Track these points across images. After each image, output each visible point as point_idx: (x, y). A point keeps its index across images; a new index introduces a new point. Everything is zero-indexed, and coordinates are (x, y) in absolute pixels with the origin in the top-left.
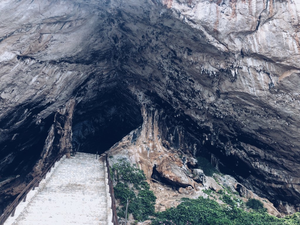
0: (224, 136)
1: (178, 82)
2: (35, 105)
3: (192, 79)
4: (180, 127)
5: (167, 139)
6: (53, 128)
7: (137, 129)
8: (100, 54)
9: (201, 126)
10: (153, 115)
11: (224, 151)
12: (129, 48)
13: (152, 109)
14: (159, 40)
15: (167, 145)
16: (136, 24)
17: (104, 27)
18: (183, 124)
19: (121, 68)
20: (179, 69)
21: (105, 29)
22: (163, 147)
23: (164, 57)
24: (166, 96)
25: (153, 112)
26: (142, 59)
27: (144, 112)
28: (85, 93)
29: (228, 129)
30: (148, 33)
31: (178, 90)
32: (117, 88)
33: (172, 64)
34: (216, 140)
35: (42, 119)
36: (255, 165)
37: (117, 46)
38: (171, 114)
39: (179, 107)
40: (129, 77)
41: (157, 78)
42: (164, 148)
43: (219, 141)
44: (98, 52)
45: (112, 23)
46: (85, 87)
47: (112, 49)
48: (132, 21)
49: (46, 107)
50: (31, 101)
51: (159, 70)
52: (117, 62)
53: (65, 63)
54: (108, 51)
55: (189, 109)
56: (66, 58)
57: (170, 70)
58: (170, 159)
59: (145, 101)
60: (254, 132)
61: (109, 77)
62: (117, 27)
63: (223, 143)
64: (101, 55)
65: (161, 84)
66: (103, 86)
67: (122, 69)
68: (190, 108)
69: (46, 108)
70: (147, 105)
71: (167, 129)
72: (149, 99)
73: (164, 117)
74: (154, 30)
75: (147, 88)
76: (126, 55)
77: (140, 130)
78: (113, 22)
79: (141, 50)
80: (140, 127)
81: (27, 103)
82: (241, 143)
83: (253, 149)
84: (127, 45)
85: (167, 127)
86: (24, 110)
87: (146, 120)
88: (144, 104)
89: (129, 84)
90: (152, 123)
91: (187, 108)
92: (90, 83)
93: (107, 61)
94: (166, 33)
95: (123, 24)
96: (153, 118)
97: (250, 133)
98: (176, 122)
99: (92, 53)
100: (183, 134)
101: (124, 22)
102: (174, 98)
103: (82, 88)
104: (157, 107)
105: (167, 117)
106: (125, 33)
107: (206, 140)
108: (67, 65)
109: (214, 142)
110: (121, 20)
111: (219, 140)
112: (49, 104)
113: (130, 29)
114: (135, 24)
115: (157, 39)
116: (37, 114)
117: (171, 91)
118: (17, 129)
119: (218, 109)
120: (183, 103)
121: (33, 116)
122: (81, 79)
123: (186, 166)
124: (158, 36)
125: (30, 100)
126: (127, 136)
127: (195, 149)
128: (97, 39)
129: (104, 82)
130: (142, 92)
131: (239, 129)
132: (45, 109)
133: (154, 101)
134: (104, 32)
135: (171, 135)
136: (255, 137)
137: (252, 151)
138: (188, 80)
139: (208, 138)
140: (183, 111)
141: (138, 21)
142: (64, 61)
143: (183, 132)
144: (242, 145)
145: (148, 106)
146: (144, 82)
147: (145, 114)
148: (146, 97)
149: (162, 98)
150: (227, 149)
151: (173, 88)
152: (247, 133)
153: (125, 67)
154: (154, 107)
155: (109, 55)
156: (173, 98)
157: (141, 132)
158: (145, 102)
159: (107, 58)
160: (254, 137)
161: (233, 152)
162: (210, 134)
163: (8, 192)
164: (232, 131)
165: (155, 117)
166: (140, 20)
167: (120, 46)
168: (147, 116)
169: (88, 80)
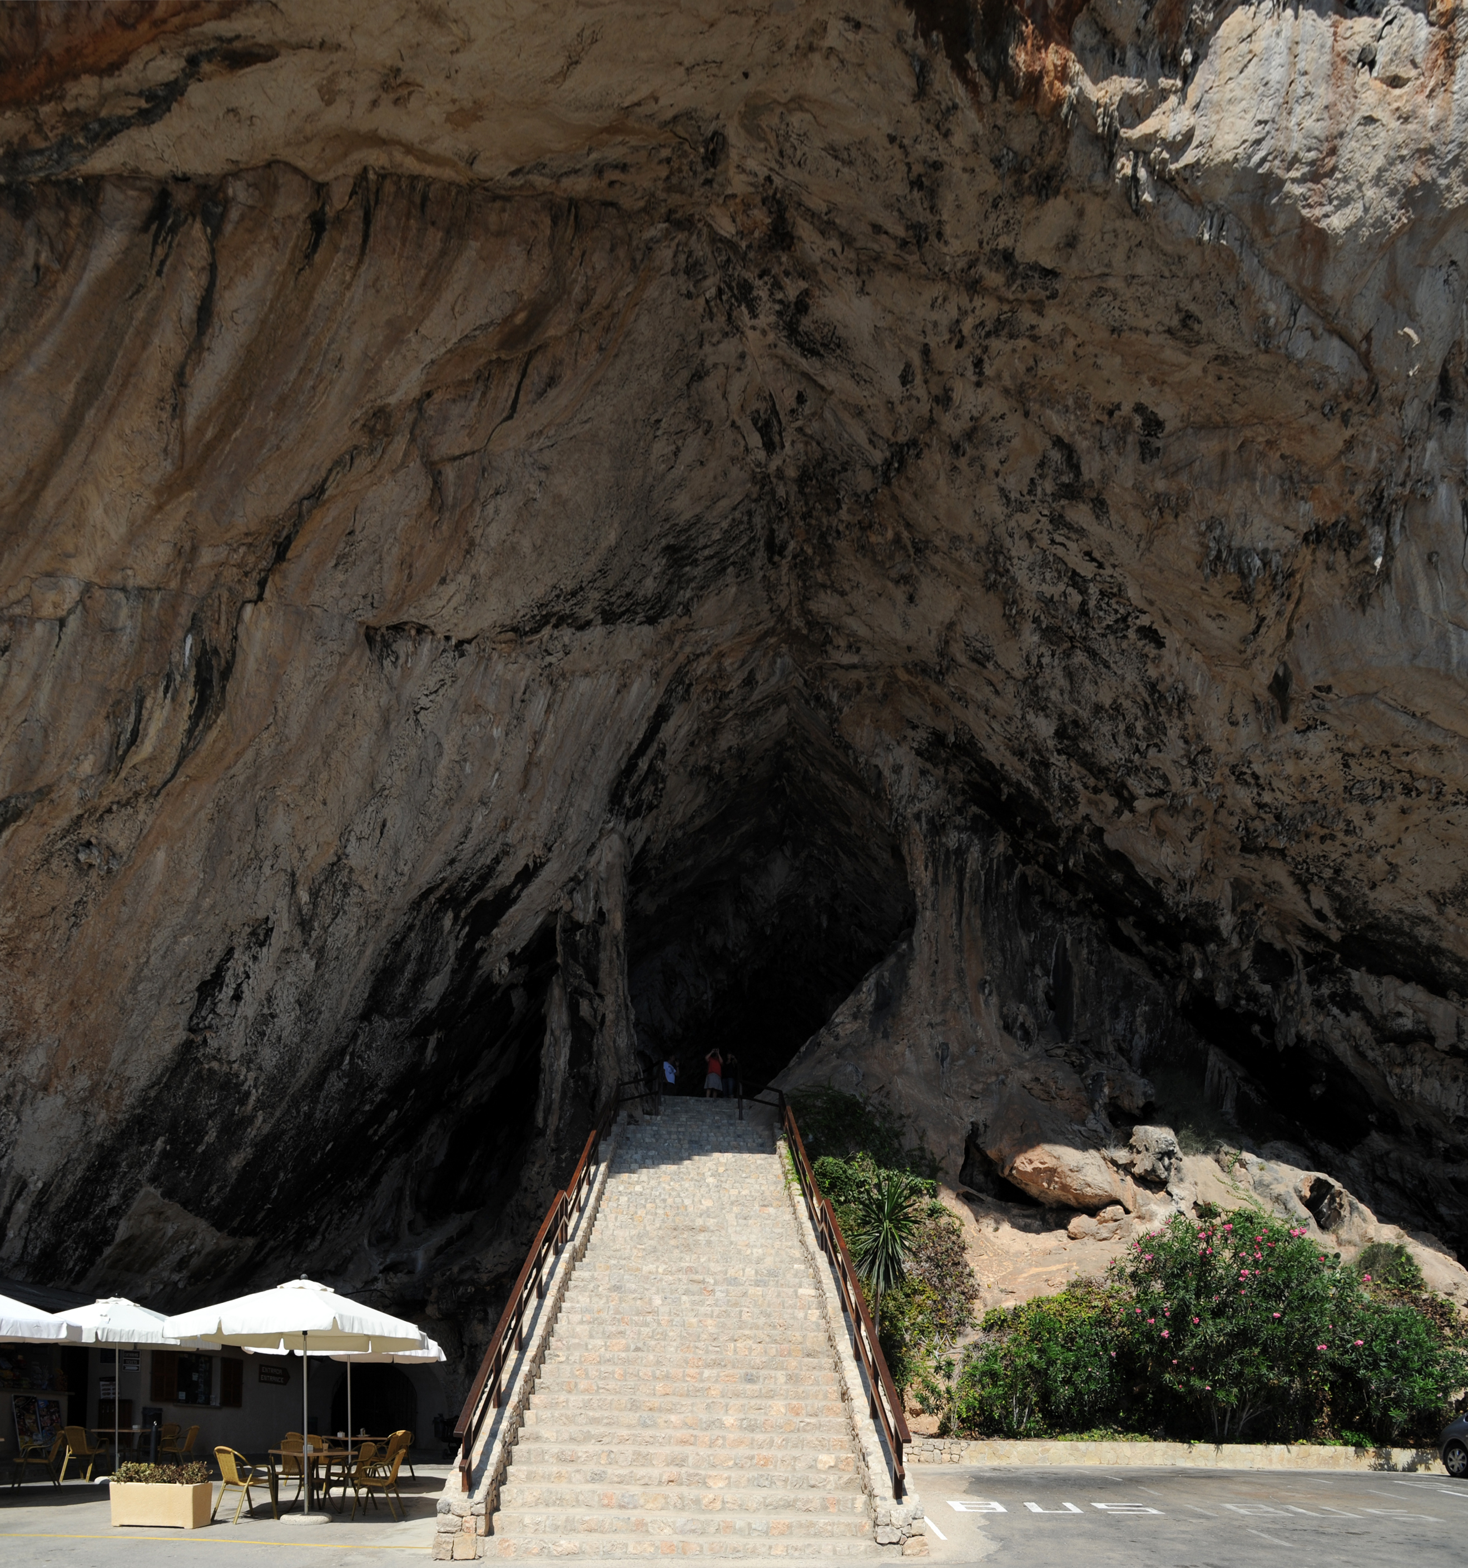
0: (1279, 946)
1: (1080, 657)
2: (476, 889)
3: (1155, 626)
4: (1080, 926)
5: (1022, 996)
6: (556, 992)
7: (892, 960)
8: (702, 541)
9: (1177, 904)
10: (961, 872)
11: (1269, 1025)
12: (834, 473)
13: (952, 839)
14: (989, 378)
15: (1022, 1024)
16: (869, 288)
17: (707, 348)
18: (1095, 907)
19: (805, 612)
20: (1087, 570)
21: (715, 366)
22: (1005, 1034)
23: (1013, 496)
24: (1021, 754)
25: (960, 852)
26: (905, 534)
27: (920, 864)
28: (658, 793)
29: (1302, 906)
30: (933, 341)
31: (1079, 703)
32: (790, 741)
33: (1053, 541)
34: (1239, 972)
35: (511, 955)
36: (1399, 1085)
37: (780, 474)
38: (1041, 859)
39: (1083, 810)
40: (842, 667)
41: (979, 645)
42: (1010, 1039)
43: (1255, 978)
44: (693, 531)
45: (743, 308)
46: (655, 758)
47: (756, 501)
48: (848, 271)
49: (515, 891)
50: (459, 868)
51: (991, 587)
52: (785, 580)
53: (556, 633)
54: (737, 514)
55: (1126, 813)
56: (558, 596)
57: (1044, 580)
58: (1037, 1089)
59: (921, 800)
60: (1427, 908)
61: (749, 681)
62: (771, 337)
63: (1267, 988)
64: (707, 552)
65: (995, 680)
66: (728, 740)
67: (808, 623)
68: (1132, 810)
69: (518, 896)
70: (931, 821)
71: (1024, 943)
72: (937, 787)
73: (1009, 875)
74: (963, 313)
75: (928, 721)
76: (824, 520)
77: (906, 960)
78: (748, 307)
79: (898, 470)
80: (904, 946)
81: (443, 880)
82: (1355, 975)
83: (1407, 1002)
84: (824, 458)
85: (1020, 933)
86: (438, 919)
87: (928, 904)
88: (917, 817)
89: (846, 710)
90: (954, 921)
91: (1118, 812)
92: (672, 731)
93: (739, 584)
94: (1027, 317)
95: (802, 306)
96: (961, 890)
97: (1408, 916)
98: (1063, 896)
99: (664, 542)
100: (1091, 963)
101: (803, 285)
102: (1058, 761)
103: (643, 765)
104: (977, 827)
105: (1023, 877)
106: (811, 371)
107: (1190, 982)
108: (566, 640)
109: (1228, 983)
110: (787, 274)
111: (1251, 972)
112: (526, 876)
113: (840, 332)
114: (862, 291)
115: (981, 373)
116: (488, 933)
117: (1047, 716)
118: (433, 1012)
119: (1267, 798)
120: (1101, 784)
121: (478, 945)
122: (636, 717)
123: (1103, 1115)
124: (986, 349)
125: (452, 862)
126: (851, 997)
127: (1143, 1031)
128: (680, 443)
129: (730, 714)
130: (905, 748)
131: (1356, 898)
132: (514, 901)
133: (964, 792)
134: (710, 383)
135: (1038, 971)
136: (1427, 933)
137: (1400, 1014)
138: (1131, 634)
139: (1203, 966)
140: (1098, 833)
141: (877, 258)
142: (553, 620)
143: (1091, 952)
144: (1357, 989)
145: (936, 828)
146: (916, 682)
147: (921, 874)
148: (923, 773)
149: (1002, 765)
150: (1283, 1017)
151: (1054, 694)
152: (1394, 919)
153: (825, 604)
154: (965, 829)
155: (745, 540)
156: (1055, 759)
157: (911, 973)
158: (922, 805)
159: (734, 563)
160: (1424, 933)
161: (1308, 1030)
162: (1212, 947)
163: (462, 1271)
164: (1319, 915)
165: (966, 885)
166: (890, 249)
167: (792, 473)
168: (935, 882)
169: (661, 715)
